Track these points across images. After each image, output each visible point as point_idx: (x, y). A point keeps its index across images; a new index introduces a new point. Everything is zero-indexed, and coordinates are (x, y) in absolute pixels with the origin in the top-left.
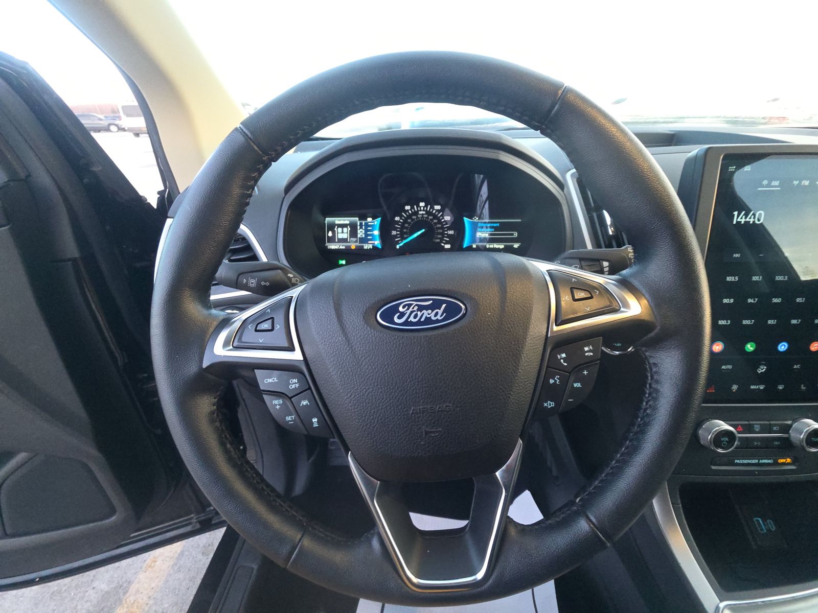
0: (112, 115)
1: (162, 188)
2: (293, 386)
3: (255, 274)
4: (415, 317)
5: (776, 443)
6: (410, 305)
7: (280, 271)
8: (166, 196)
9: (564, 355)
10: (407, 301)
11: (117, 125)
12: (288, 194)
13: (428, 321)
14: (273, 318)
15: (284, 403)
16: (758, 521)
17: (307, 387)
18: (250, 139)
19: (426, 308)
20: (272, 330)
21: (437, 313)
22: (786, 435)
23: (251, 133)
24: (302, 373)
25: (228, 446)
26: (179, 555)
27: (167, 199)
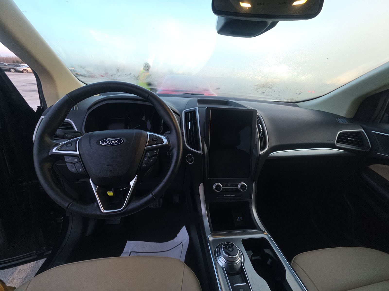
0: (13, 64)
1: (40, 105)
2: (76, 161)
3: (71, 134)
4: (110, 143)
5: (235, 190)
6: (109, 140)
7: (79, 133)
8: (41, 108)
9: (149, 154)
10: (108, 139)
11: (15, 69)
12: (89, 111)
13: (113, 144)
14: (72, 143)
15: (72, 165)
16: (238, 218)
17: (79, 161)
18: (70, 97)
19: (113, 141)
20: (71, 146)
21: (116, 142)
22: (237, 187)
23: (70, 96)
24: (79, 158)
25: (54, 178)
26: (25, 278)
27: (42, 110)
